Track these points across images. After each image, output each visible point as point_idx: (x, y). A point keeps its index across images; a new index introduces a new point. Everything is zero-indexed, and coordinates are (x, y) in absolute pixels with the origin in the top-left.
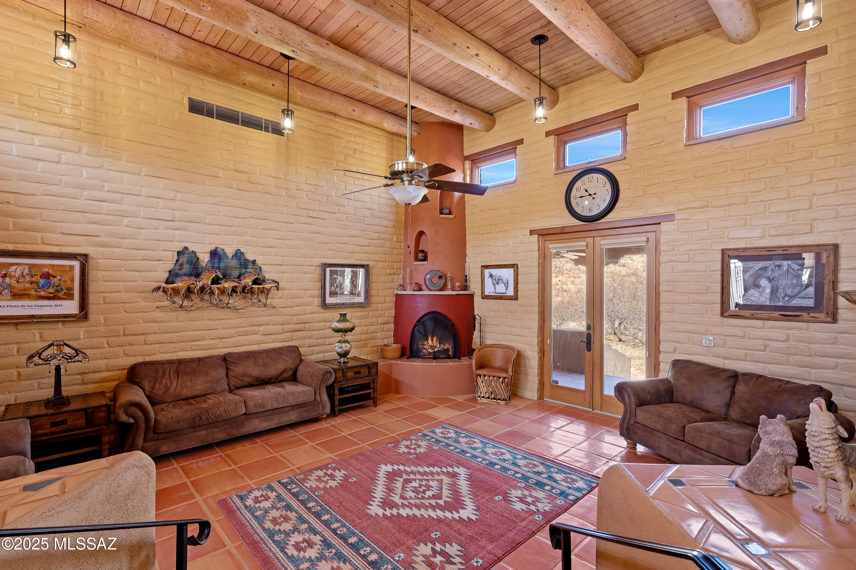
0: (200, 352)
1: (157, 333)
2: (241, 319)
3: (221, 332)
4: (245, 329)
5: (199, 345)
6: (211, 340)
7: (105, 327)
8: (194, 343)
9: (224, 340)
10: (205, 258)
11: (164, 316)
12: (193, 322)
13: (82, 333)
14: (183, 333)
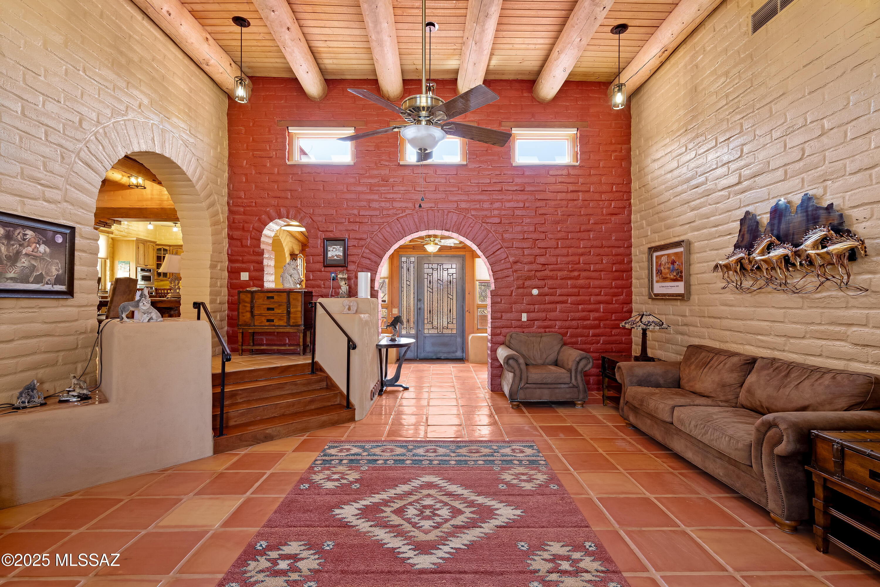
0: (765, 351)
1: (728, 318)
2: (815, 310)
3: (788, 328)
4: (822, 328)
5: (762, 341)
6: (776, 338)
7: (698, 307)
8: (759, 337)
9: (792, 341)
10: (765, 219)
11: (733, 298)
12: (759, 309)
13: (687, 311)
14: (748, 322)
